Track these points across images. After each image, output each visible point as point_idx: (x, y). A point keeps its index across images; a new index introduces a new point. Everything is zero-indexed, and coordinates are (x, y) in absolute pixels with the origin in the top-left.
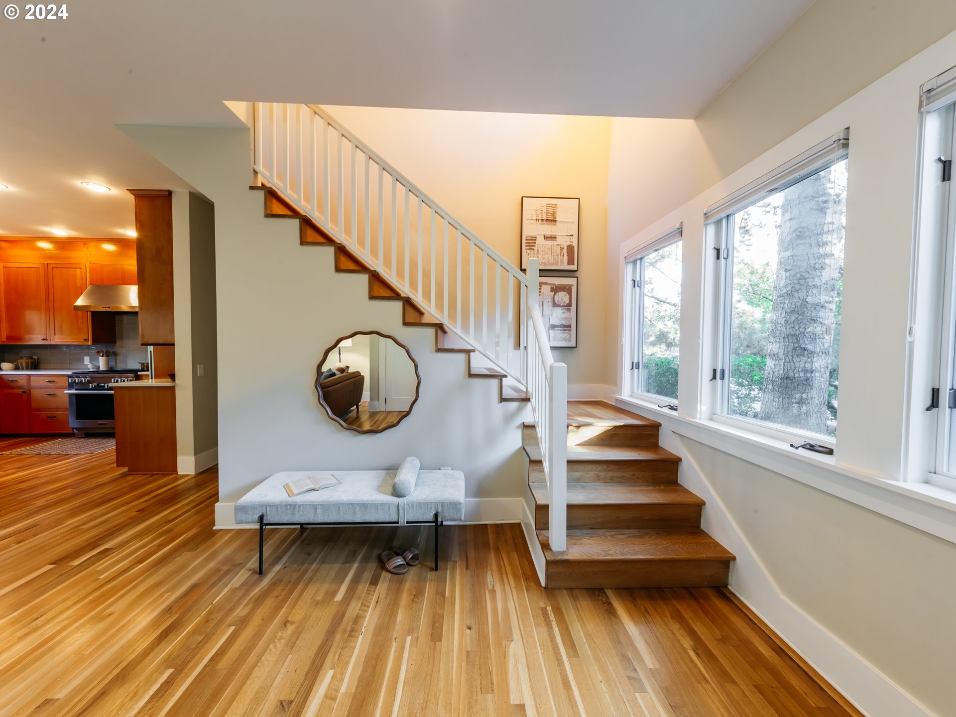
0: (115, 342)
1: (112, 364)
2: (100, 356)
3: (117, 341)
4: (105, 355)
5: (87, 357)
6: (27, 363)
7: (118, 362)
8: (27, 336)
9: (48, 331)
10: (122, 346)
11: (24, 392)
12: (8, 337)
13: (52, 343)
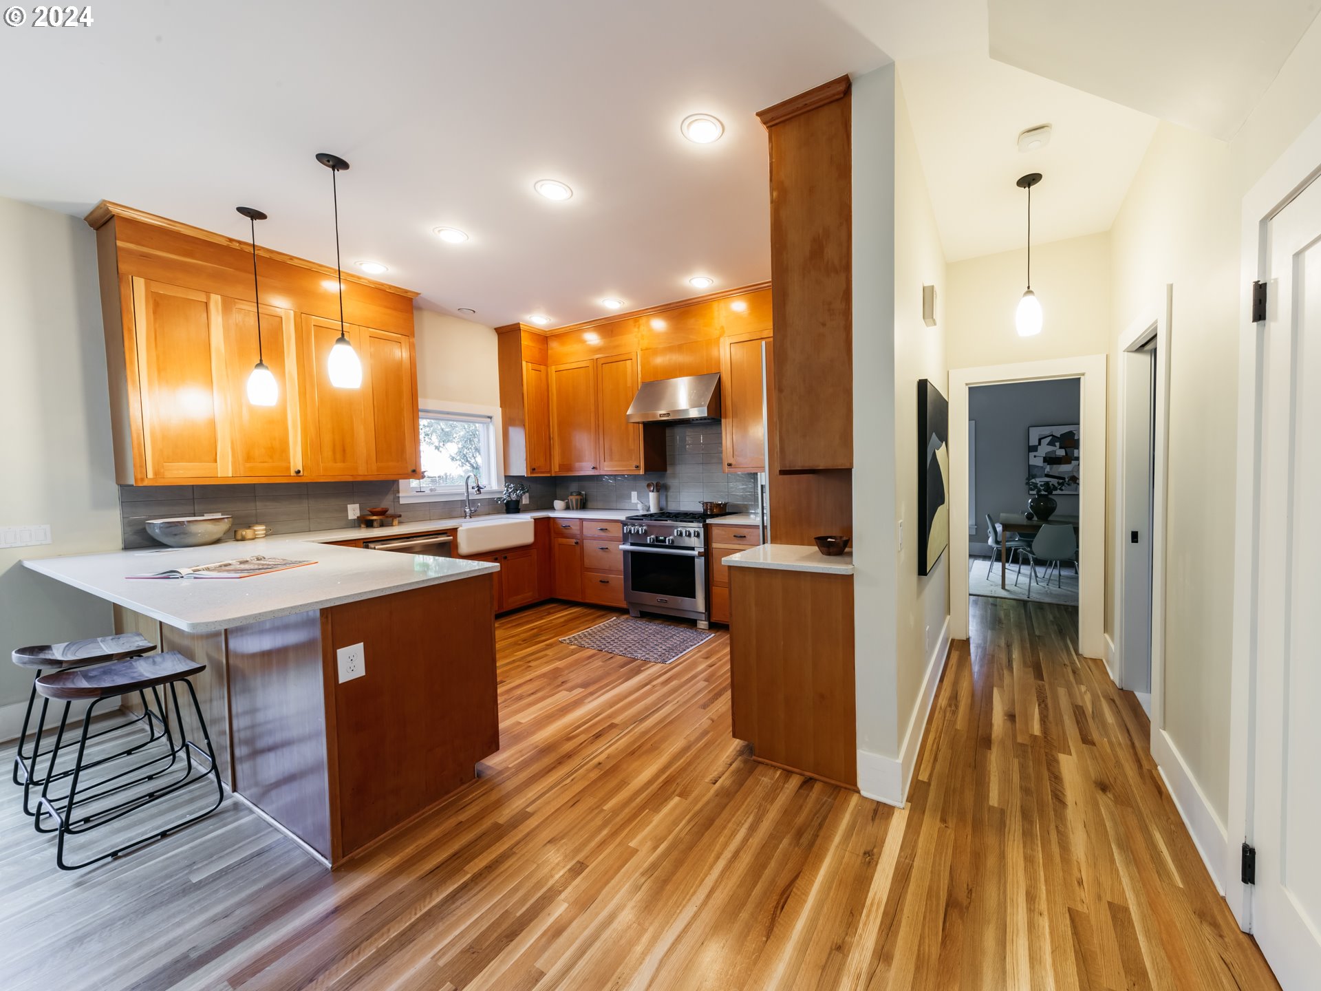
0: (665, 470)
1: (663, 503)
2: (650, 491)
3: (668, 468)
4: (655, 490)
5: (636, 493)
6: (577, 500)
7: (669, 499)
8: (577, 465)
9: (598, 456)
10: (674, 476)
11: (577, 543)
12: (560, 466)
13: (602, 473)
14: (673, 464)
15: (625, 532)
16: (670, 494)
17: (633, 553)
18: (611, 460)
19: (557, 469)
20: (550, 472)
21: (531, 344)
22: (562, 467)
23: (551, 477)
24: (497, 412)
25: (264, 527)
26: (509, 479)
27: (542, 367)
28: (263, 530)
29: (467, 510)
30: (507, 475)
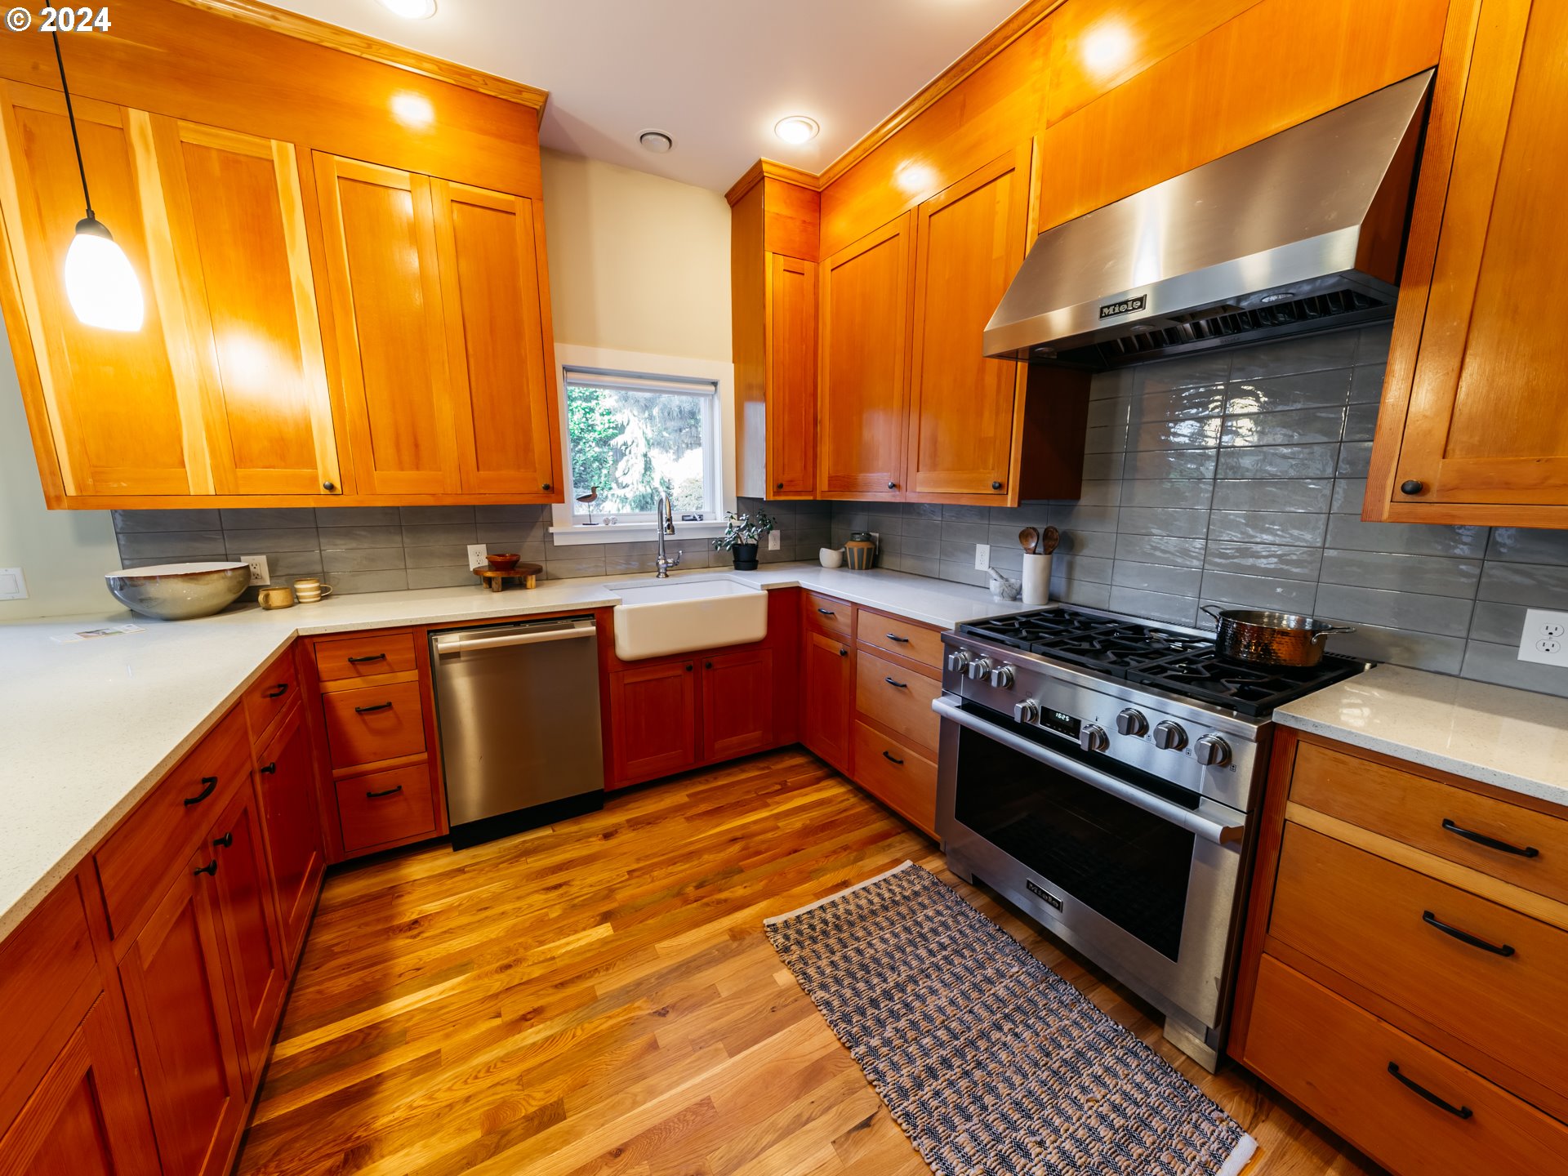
0: (1075, 495)
1: (1060, 585)
2: (1028, 551)
3: (1084, 489)
4: (1040, 549)
5: (987, 547)
6: (861, 551)
7: (1077, 574)
8: (861, 476)
9: (904, 459)
10: (1101, 513)
11: (844, 653)
12: (830, 479)
13: (912, 498)
14: (1103, 479)
15: (951, 667)
16: (1081, 560)
17: (967, 732)
18: (934, 466)
19: (825, 487)
20: (813, 491)
21: (785, 211)
22: (836, 482)
23: (815, 502)
24: (725, 371)
25: (317, 585)
26: (744, 503)
27: (808, 266)
28: (311, 589)
29: (661, 562)
30: (740, 495)
